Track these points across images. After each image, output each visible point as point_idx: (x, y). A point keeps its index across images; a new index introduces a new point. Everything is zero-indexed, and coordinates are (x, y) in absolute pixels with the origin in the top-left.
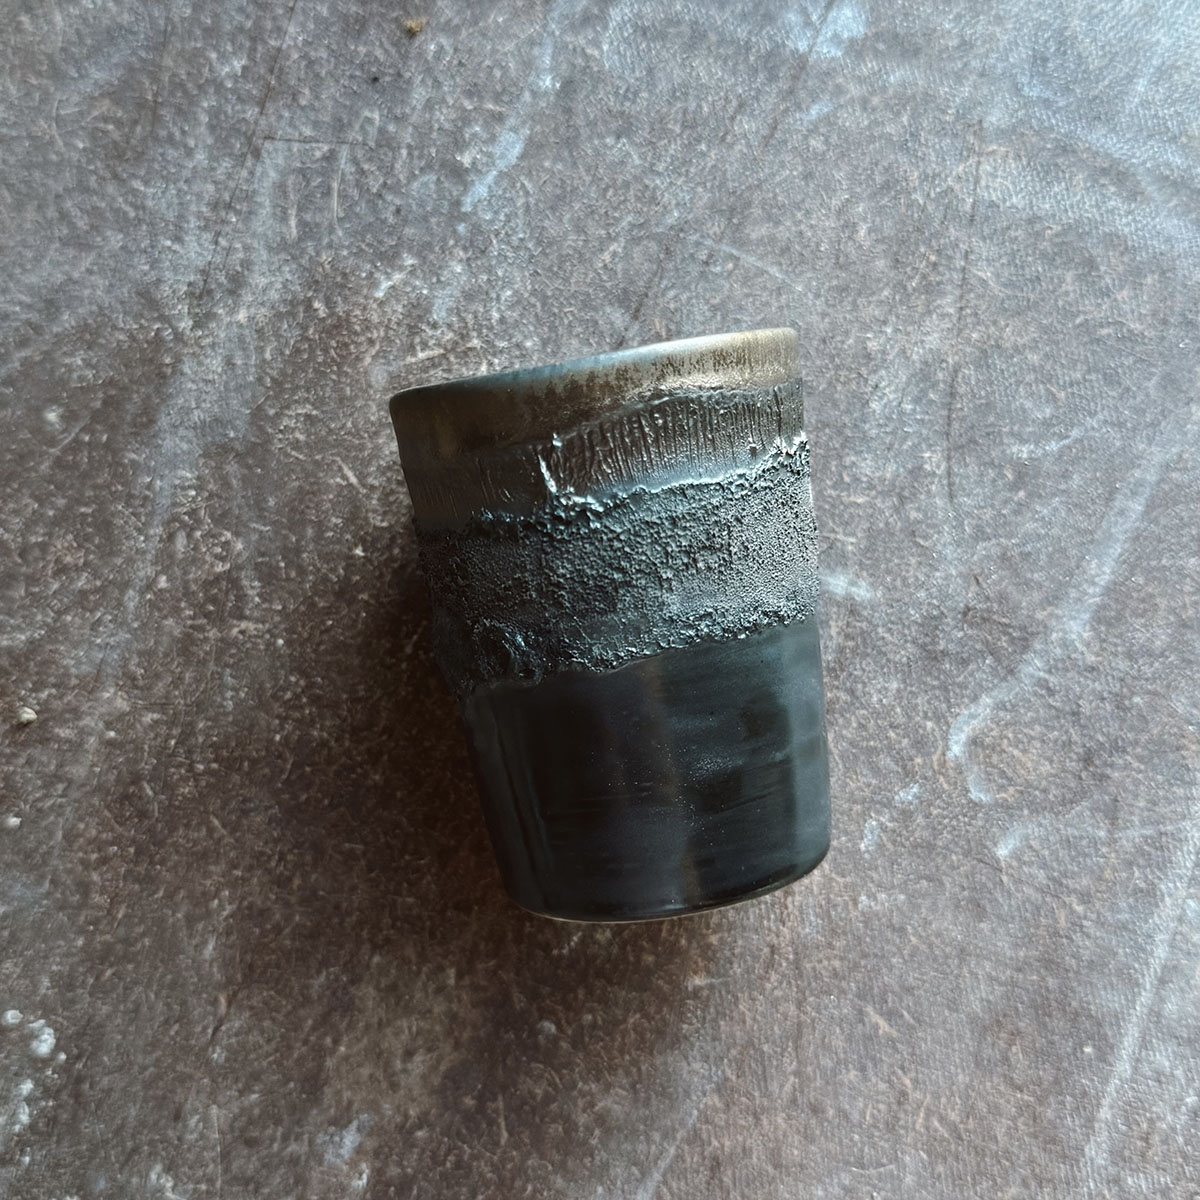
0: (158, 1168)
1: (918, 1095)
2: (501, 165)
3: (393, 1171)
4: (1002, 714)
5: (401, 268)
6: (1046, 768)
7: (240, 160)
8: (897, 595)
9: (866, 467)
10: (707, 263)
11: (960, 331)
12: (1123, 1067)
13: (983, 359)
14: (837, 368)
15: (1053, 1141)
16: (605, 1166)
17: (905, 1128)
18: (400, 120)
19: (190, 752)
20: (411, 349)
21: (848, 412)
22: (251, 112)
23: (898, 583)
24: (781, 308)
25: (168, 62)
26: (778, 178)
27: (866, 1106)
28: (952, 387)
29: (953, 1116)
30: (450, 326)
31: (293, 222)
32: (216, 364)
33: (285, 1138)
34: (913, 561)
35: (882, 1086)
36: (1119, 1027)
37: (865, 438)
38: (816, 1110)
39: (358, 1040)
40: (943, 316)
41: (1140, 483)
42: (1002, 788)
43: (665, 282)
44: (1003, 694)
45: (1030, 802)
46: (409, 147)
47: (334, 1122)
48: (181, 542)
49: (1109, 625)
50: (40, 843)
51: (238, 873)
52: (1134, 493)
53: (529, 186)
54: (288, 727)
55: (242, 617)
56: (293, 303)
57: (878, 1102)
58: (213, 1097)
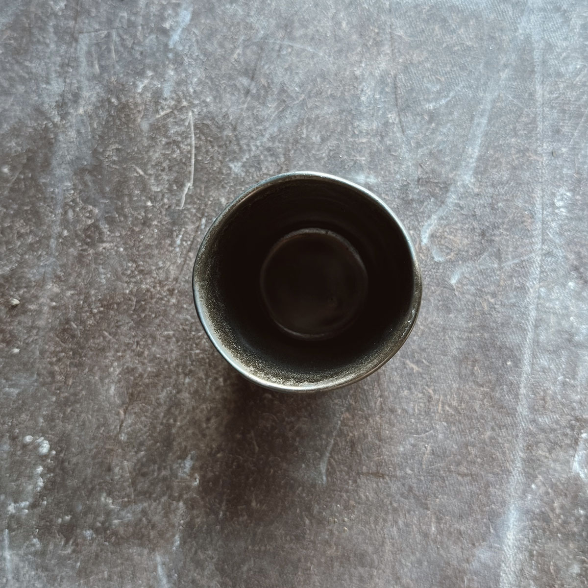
0: (104, 494)
1: (437, 397)
2: (183, 25)
3: (210, 475)
4: (442, 222)
5: (147, 77)
6: (466, 241)
7: (69, 44)
8: (387, 179)
9: (364, 125)
10: (279, 51)
11: (394, 60)
12: (527, 368)
13: (406, 69)
14: (344, 85)
15: (502, 407)
16: (304, 454)
17: (434, 412)
18: (136, 14)
19: (89, 305)
20: (157, 112)
21: (352, 103)
22: (71, 23)
23: (387, 173)
24: (315, 64)
25: (33, 9)
26: (304, 9)
27: (414, 406)
28: (395, 84)
29: (455, 403)
30: (172, 98)
31: (97, 67)
32: (73, 134)
33: (159, 469)
34: (392, 162)
35: (420, 395)
36: (521, 351)
37: (361, 113)
38: (392, 411)
39: (185, 418)
40: (386, 55)
41: (484, 111)
42: (448, 254)
43: (263, 63)
44: (441, 212)
45: (461, 257)
46: (142, 25)
47: (180, 457)
48: (70, 214)
49: (482, 174)
50: (29, 358)
51: (120, 354)
52: (482, 115)
53: (196, 32)
54: (131, 286)
55: (103, 242)
56: (102, 101)
57: (419, 402)
58: (124, 457)
